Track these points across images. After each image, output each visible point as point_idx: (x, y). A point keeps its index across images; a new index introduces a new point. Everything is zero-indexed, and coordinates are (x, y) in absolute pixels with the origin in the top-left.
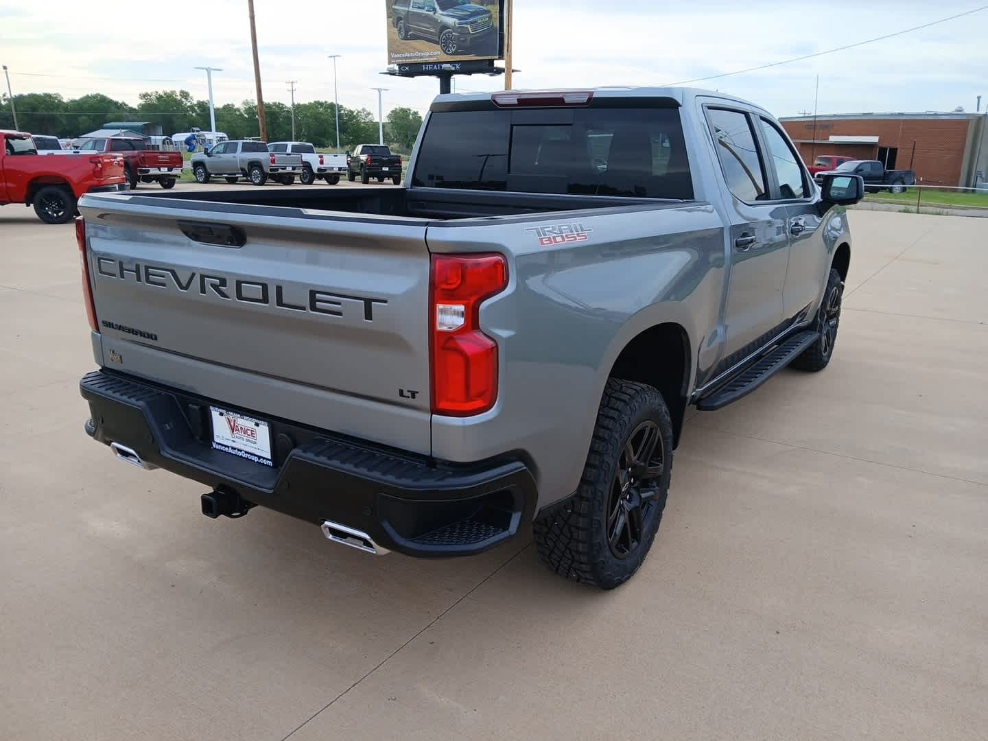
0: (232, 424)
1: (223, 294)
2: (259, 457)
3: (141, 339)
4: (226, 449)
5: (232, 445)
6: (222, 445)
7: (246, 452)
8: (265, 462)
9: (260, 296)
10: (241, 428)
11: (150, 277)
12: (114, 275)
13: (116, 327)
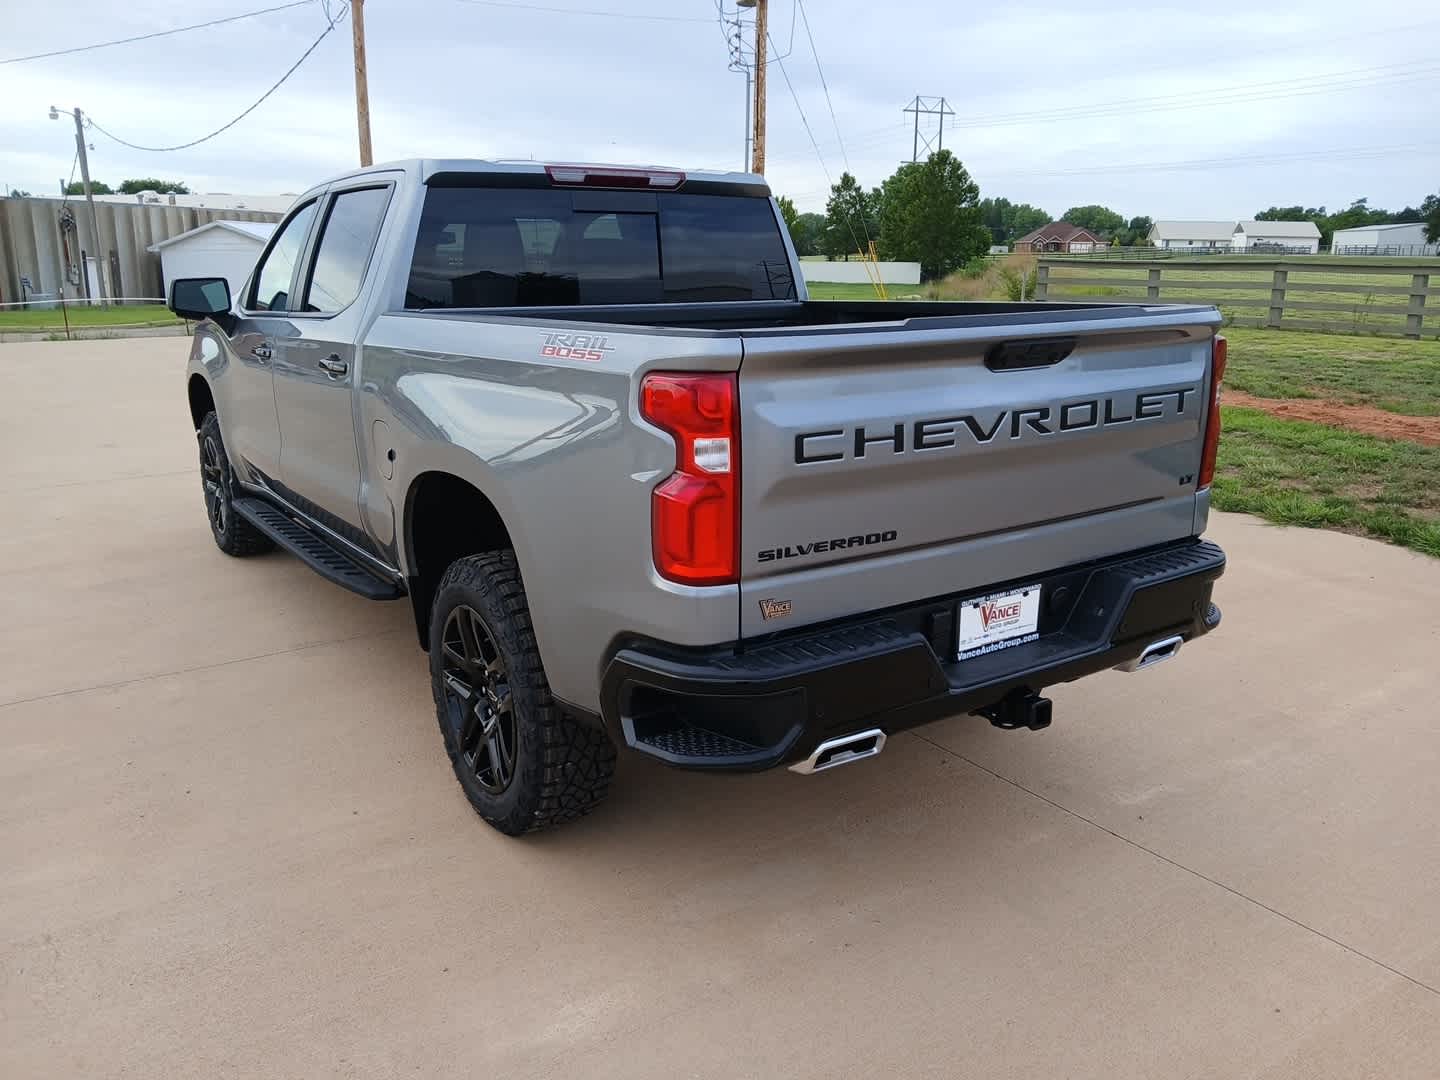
0: (987, 612)
1: (1043, 429)
2: (1021, 637)
3: (856, 550)
4: (978, 652)
5: (984, 643)
6: (971, 650)
7: (1005, 640)
8: (1030, 638)
9: (1088, 418)
10: (1001, 611)
11: (926, 439)
12: (839, 456)
13: (797, 552)
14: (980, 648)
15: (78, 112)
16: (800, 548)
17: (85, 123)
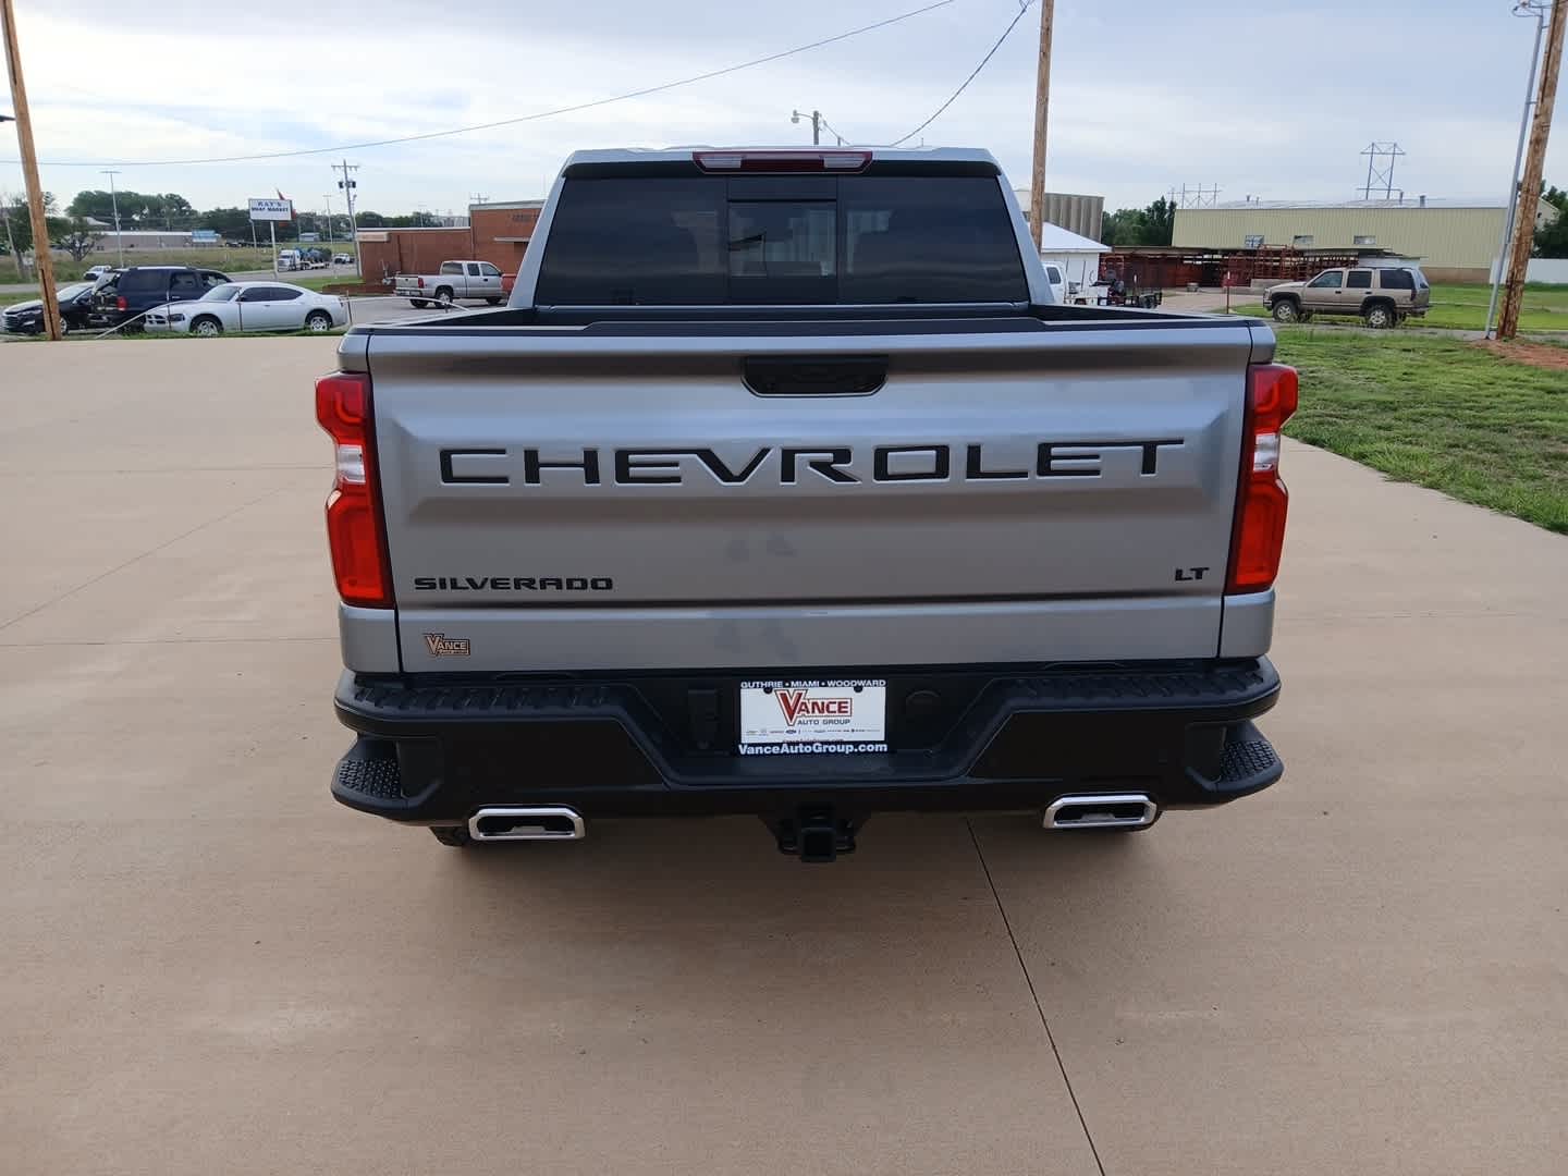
0: (791, 702)
1: (841, 477)
2: (856, 744)
3: (551, 593)
4: (775, 750)
5: (789, 739)
6: (764, 745)
7: (823, 743)
8: (870, 748)
9: (932, 469)
10: (814, 704)
11: (633, 471)
12: (504, 480)
13: (468, 585)
14: (780, 745)
15: (816, 114)
16: (470, 581)
17: (821, 125)
